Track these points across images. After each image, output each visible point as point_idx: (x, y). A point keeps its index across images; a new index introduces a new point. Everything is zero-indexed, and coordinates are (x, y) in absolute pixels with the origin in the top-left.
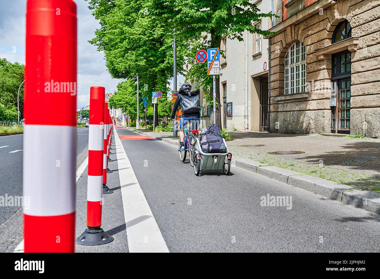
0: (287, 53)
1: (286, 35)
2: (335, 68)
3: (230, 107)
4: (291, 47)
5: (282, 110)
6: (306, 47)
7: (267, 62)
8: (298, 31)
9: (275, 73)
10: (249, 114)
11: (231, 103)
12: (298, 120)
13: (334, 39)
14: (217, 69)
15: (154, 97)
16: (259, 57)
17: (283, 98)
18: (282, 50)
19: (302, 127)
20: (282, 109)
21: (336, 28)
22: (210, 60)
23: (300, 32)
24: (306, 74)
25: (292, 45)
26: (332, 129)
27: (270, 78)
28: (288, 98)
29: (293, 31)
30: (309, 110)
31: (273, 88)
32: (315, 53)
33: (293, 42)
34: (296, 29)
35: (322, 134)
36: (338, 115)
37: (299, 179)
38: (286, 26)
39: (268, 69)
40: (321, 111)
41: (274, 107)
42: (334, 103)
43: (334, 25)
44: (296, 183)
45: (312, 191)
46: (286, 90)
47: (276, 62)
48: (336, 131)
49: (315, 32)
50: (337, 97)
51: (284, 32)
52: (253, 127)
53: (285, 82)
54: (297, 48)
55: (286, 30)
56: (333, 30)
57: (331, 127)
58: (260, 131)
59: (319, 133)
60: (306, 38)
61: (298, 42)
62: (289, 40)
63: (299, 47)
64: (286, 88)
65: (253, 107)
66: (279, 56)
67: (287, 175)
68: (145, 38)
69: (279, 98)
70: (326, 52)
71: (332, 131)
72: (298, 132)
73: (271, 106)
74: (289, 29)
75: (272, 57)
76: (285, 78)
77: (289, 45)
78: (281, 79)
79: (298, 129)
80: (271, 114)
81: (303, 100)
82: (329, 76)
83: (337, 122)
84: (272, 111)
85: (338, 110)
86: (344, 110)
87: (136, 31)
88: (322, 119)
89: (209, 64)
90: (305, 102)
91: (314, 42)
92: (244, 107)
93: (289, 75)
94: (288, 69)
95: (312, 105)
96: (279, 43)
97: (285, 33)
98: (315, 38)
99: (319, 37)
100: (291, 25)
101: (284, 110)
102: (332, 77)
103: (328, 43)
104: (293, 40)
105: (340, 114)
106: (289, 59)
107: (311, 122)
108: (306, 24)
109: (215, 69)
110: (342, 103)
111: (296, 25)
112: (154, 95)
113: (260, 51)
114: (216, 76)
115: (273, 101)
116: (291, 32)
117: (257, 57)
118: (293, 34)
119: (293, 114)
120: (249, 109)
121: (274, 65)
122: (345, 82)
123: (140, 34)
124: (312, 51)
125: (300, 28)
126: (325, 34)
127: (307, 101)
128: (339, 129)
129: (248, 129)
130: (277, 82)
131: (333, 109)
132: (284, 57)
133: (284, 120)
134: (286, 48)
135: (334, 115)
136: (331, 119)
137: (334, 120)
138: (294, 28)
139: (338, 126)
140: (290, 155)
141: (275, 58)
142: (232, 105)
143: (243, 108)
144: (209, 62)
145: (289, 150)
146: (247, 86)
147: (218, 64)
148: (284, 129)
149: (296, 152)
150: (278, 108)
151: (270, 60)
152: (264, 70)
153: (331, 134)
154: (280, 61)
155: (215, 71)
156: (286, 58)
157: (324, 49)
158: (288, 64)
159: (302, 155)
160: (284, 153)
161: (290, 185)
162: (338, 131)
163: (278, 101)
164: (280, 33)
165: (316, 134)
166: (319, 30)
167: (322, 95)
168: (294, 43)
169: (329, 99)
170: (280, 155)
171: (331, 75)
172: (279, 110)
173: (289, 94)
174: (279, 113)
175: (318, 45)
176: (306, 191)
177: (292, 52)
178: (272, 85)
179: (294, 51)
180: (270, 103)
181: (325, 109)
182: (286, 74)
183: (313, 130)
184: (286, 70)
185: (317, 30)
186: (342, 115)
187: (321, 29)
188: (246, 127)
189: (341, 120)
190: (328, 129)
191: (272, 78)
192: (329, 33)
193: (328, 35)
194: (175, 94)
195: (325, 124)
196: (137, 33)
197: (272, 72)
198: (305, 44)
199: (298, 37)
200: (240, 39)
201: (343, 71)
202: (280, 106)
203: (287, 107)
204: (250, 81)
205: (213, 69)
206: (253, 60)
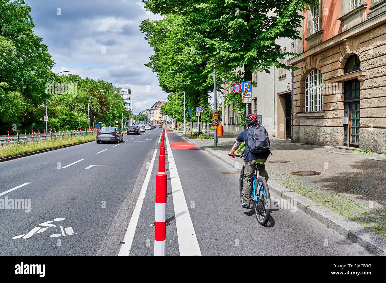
0: (307, 78)
1: (306, 64)
2: (347, 93)
3: (260, 118)
4: (310, 72)
5: (303, 125)
6: (323, 74)
7: (291, 84)
8: (316, 61)
9: (297, 93)
10: (276, 125)
11: (261, 116)
12: (316, 134)
13: (346, 70)
14: (250, 98)
15: (198, 111)
16: (284, 78)
17: (304, 115)
18: (302, 75)
19: (319, 140)
20: (303, 123)
21: (347, 60)
22: (244, 91)
23: (318, 61)
24: (322, 96)
25: (311, 72)
26: (345, 143)
27: (293, 97)
28: (308, 115)
29: (312, 60)
30: (325, 126)
31: (296, 106)
32: (331, 80)
33: (312, 69)
34: (315, 59)
35: (336, 147)
36: (350, 131)
37: (315, 211)
38: (306, 56)
39: (291, 89)
40: (335, 127)
41: (296, 121)
42: (346, 121)
43: (346, 58)
44: (313, 214)
45: (325, 224)
46: (306, 107)
47: (298, 85)
48: (348, 145)
49: (330, 63)
50: (349, 116)
51: (304, 61)
52: (279, 135)
53: (305, 101)
54: (315, 74)
55: (306, 59)
56: (345, 62)
57: (344, 141)
58: (285, 139)
59: (334, 146)
60: (322, 67)
61: (316, 70)
62: (309, 68)
63: (317, 73)
64: (306, 106)
65: (279, 119)
66: (300, 80)
67: (305, 206)
68: (190, 63)
69: (300, 115)
70: (339, 80)
71: (344, 144)
72: (316, 144)
73: (294, 120)
74: (308, 59)
75: (295, 81)
76: (305, 98)
77: (308, 72)
78: (302, 99)
79: (316, 141)
80: (294, 127)
81: (320, 118)
82: (342, 99)
83: (349, 137)
84: (295, 124)
85: (350, 128)
86: (354, 128)
87: (183, 57)
88: (336, 134)
89: (243, 95)
90: (322, 120)
91: (329, 71)
92: (271, 119)
93: (308, 95)
94: (308, 91)
95: (328, 122)
96: (301, 70)
97: (306, 62)
98: (329, 68)
99: (333, 67)
100: (310, 56)
101: (305, 125)
102: (344, 100)
103: (341, 72)
104: (312, 67)
105: (351, 130)
106: (309, 82)
107: (327, 136)
108: (322, 55)
109: (248, 98)
110: (353, 122)
111: (315, 56)
112: (198, 109)
113: (285, 74)
114: (249, 104)
115: (296, 116)
116: (311, 61)
117: (282, 79)
118: (312, 63)
119: (312, 129)
120: (276, 120)
121: (296, 87)
122: (355, 105)
123: (186, 61)
124: (327, 78)
125: (317, 59)
126: (339, 65)
127: (324, 118)
128: (351, 143)
129: (275, 136)
130: (299, 101)
131: (345, 126)
132: (305, 81)
133: (305, 133)
134: (306, 74)
135: (346, 131)
136: (343, 134)
137: (346, 135)
138: (313, 58)
139: (349, 141)
140: (309, 176)
141: (297, 82)
142: (261, 118)
143: (270, 119)
144: (243, 93)
145: (307, 169)
147: (250, 95)
148: (305, 140)
149: (313, 172)
150: (299, 122)
151: (293, 82)
152: (288, 89)
153: (344, 147)
154: (301, 84)
155: (248, 100)
156: (306, 82)
157: (337, 77)
158: (308, 87)
159: (318, 177)
160: (304, 174)
161: (308, 215)
162: (349, 144)
163: (299, 117)
164: (301, 61)
165: (331, 146)
166: (333, 62)
167: (336, 115)
168: (313, 70)
169: (342, 118)
170: (300, 176)
171: (343, 99)
172: (301, 124)
173: (309, 111)
174: (300, 126)
175: (333, 73)
177: (311, 77)
178: (295, 103)
179: (312, 76)
180: (293, 118)
181: (338, 126)
182: (306, 95)
183: (329, 143)
184: (306, 91)
185: (331, 61)
186: (353, 131)
187: (335, 60)
188: (274, 135)
189: (352, 136)
190: (341, 142)
191: (295, 98)
192: (342, 64)
193: (341, 66)
194: (215, 112)
195: (339, 139)
196: (184, 59)
197: (295, 93)
198: (322, 72)
199: (316, 65)
200: (268, 72)
201: (353, 95)
202: (301, 121)
203: (307, 122)
204: (277, 97)
205: (246, 99)
206: (279, 81)
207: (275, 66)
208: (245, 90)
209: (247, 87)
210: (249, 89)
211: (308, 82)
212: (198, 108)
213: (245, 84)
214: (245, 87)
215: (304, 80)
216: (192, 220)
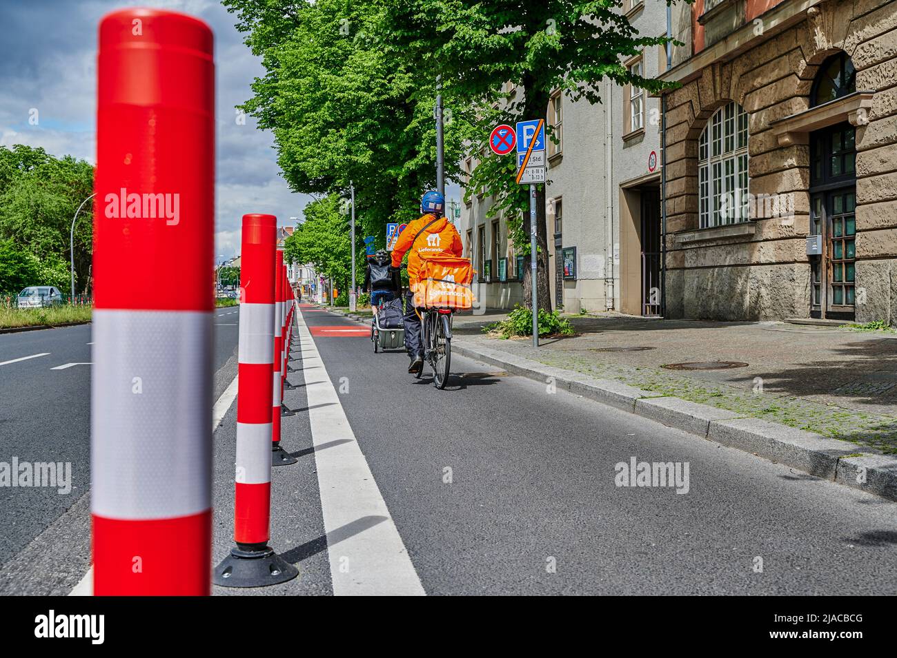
0: (704, 131)
1: (701, 89)
2: (818, 165)
3: (572, 257)
4: (713, 115)
5: (694, 265)
6: (748, 115)
7: (658, 151)
8: (730, 78)
9: (676, 176)
10: (617, 275)
11: (574, 249)
12: (732, 288)
13: (815, 97)
14: (540, 169)
15: (392, 235)
16: (638, 139)
17: (697, 236)
18: (691, 124)
19: (741, 304)
20: (692, 262)
21: (819, 71)
22: (522, 149)
23: (735, 80)
24: (749, 179)
25: (716, 112)
26: (813, 309)
27: (664, 189)
28: (707, 236)
29: (718, 78)
30: (758, 264)
31: (672, 213)
32: (771, 131)
33: (717, 104)
34: (726, 73)
35: (789, 322)
36: (827, 275)
37: (734, 427)
38: (701, 66)
39: (659, 167)
40: (785, 266)
41: (675, 257)
42: (818, 246)
43: (815, 63)
44: (729, 437)
45: (765, 456)
46: (703, 216)
47: (679, 151)
48: (823, 314)
49: (770, 80)
50: (824, 232)
51: (696, 82)
52: (624, 306)
53: (700, 199)
54: (727, 117)
55: (701, 77)
56: (813, 76)
57: (811, 304)
58: (642, 314)
59: (782, 319)
60: (748, 96)
61: (729, 105)
62: (709, 99)
63: (732, 115)
64: (703, 211)
65: (624, 256)
66: (684, 137)
67: (705, 419)
68: (370, 97)
69: (686, 237)
70: (796, 126)
71: (812, 312)
72: (732, 317)
73: (667, 255)
74: (708, 75)
75: (669, 141)
76: (700, 189)
77: (707, 112)
78: (691, 191)
79: (732, 308)
80: (667, 273)
81: (744, 241)
82: (804, 184)
83: (824, 292)
84: (671, 266)
85: (827, 265)
86: (840, 264)
87: (347, 82)
88: (788, 284)
89: (521, 159)
90: (748, 246)
91: (767, 104)
92: (603, 257)
93: (709, 181)
94: (707, 168)
95: (765, 252)
96: (686, 108)
97: (700, 84)
98: (770, 95)
99: (780, 93)
100: (713, 65)
101: (700, 265)
102: (811, 185)
103: (800, 106)
104: (718, 98)
105: (831, 272)
106: (709, 143)
107: (763, 291)
108: (748, 62)
109: (535, 169)
110: (836, 247)
111: (728, 63)
112: (391, 231)
113: (641, 126)
114: (536, 185)
115: (673, 243)
116: (714, 80)
117: (633, 141)
118: (718, 86)
119: (719, 275)
120: (617, 262)
121: (673, 160)
122: (841, 198)
123: (358, 89)
124: (761, 126)
125: (734, 72)
126: (794, 85)
127: (753, 242)
128: (830, 309)
129: (613, 309)
130: (681, 198)
131: (814, 260)
132: (697, 140)
133: (699, 288)
134: (702, 119)
135: (816, 275)
136: (809, 285)
137: (817, 287)
138: (721, 70)
139: (827, 301)
140: (714, 371)
141: (676, 143)
143: (600, 259)
144: (520, 154)
145: (710, 359)
146: (610, 209)
147: (542, 158)
148: (700, 310)
149: (727, 363)
150: (683, 259)
151: (664, 146)
152: (651, 170)
153: (811, 320)
154: (687, 149)
155: (535, 174)
156: (702, 143)
157: (791, 120)
158: (707, 157)
159: (741, 372)
160: (698, 366)
161: (713, 443)
162: (827, 312)
163: (684, 244)
164: (687, 84)
165: (775, 320)
166: (779, 77)
167: (788, 229)
168: (721, 108)
169: (805, 238)
170: (689, 372)
171: (808, 182)
172: (687, 265)
173: (709, 226)
174: (686, 271)
175: (778, 110)
176: (752, 457)
177: (715, 128)
178: (669, 206)
179: (720, 125)
180: (665, 247)
181: (795, 262)
182: (702, 180)
183: (768, 310)
184: (702, 169)
185: (774, 76)
186: (837, 275)
187: (783, 74)
188: (610, 305)
189: (833, 287)
190: (803, 309)
191: (670, 189)
192: (803, 82)
193: (802, 87)
195: (796, 297)
196: (350, 85)
197: (669, 176)
198: (746, 109)
199: (729, 92)
200: (593, 99)
201: (836, 171)
202: (688, 254)
203: (704, 258)
204: (618, 194)
205: (530, 170)
206: (624, 148)
207: (614, 80)
208: (525, 146)
209: (531, 137)
210: (538, 143)
211: (707, 141)
212: (392, 228)
213: (525, 128)
214: (526, 137)
215: (695, 137)
216: (364, 454)
